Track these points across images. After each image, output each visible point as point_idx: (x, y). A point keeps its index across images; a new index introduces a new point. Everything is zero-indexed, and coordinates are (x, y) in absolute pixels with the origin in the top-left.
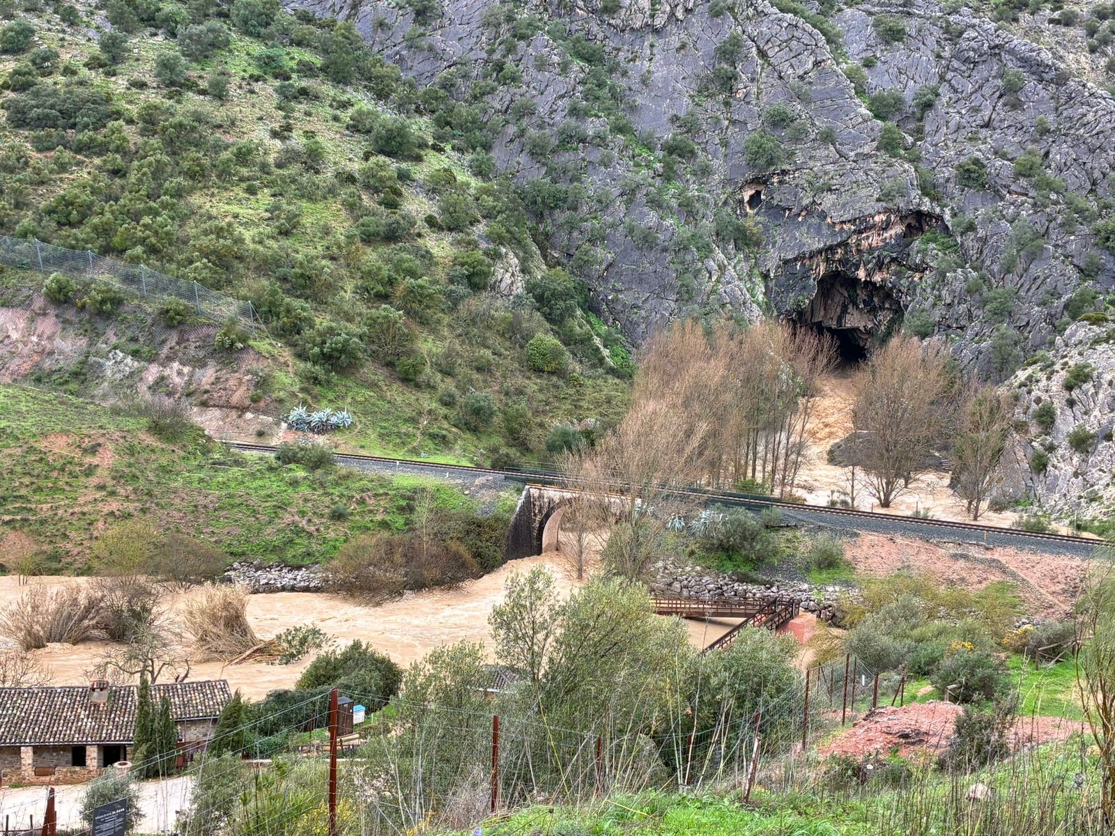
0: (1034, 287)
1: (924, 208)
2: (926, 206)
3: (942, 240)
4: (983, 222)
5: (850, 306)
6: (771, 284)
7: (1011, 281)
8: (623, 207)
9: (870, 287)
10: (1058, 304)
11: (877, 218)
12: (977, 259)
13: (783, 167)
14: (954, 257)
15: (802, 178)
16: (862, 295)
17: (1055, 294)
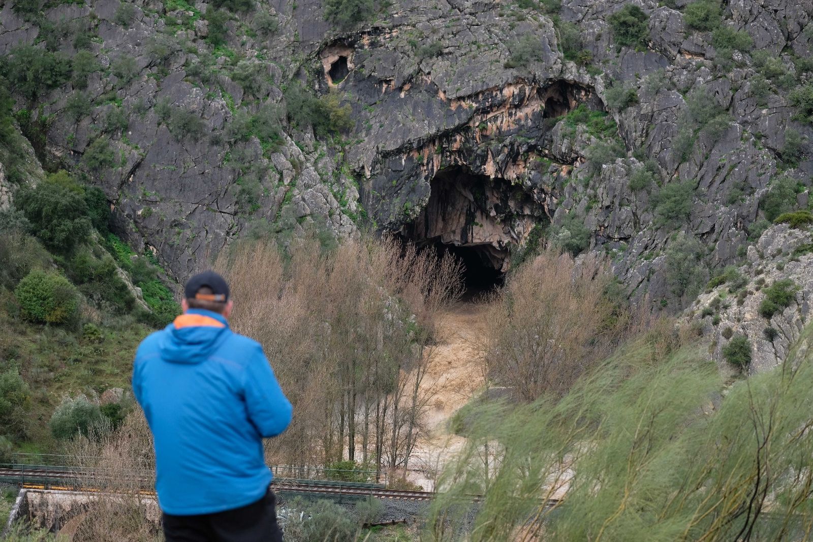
0: (718, 180)
1: (569, 77)
2: (572, 72)
3: (595, 119)
4: (647, 93)
5: (478, 214)
6: (368, 186)
7: (689, 173)
8: (153, 83)
9: (503, 187)
10: (751, 201)
11: (507, 92)
12: (642, 143)
13: (376, 24)
14: (611, 143)
15: (401, 37)
16: (493, 199)
17: (746, 188)
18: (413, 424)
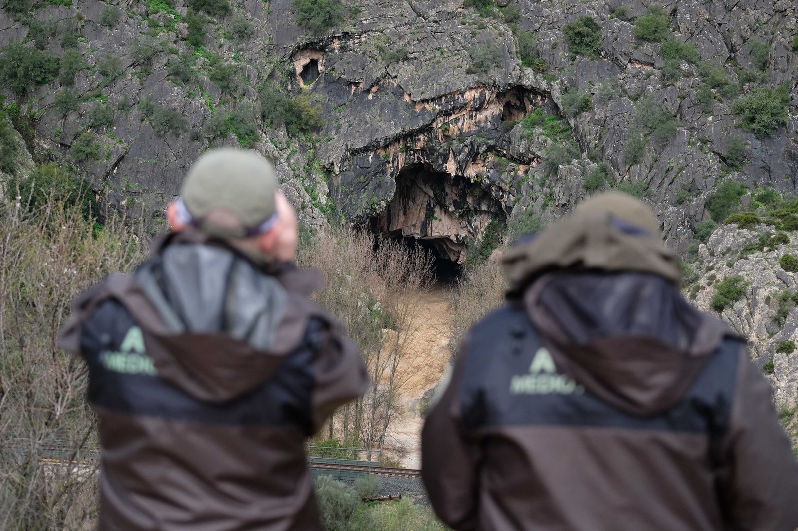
0: (667, 181)
1: (526, 82)
2: (529, 78)
3: (551, 123)
4: (600, 99)
5: (437, 209)
6: (337, 181)
7: (640, 175)
8: (136, 81)
9: (462, 184)
10: (697, 202)
11: (469, 95)
12: (596, 146)
13: (346, 30)
14: (564, 145)
15: (368, 42)
16: (452, 194)
17: (693, 189)
18: (389, 406)
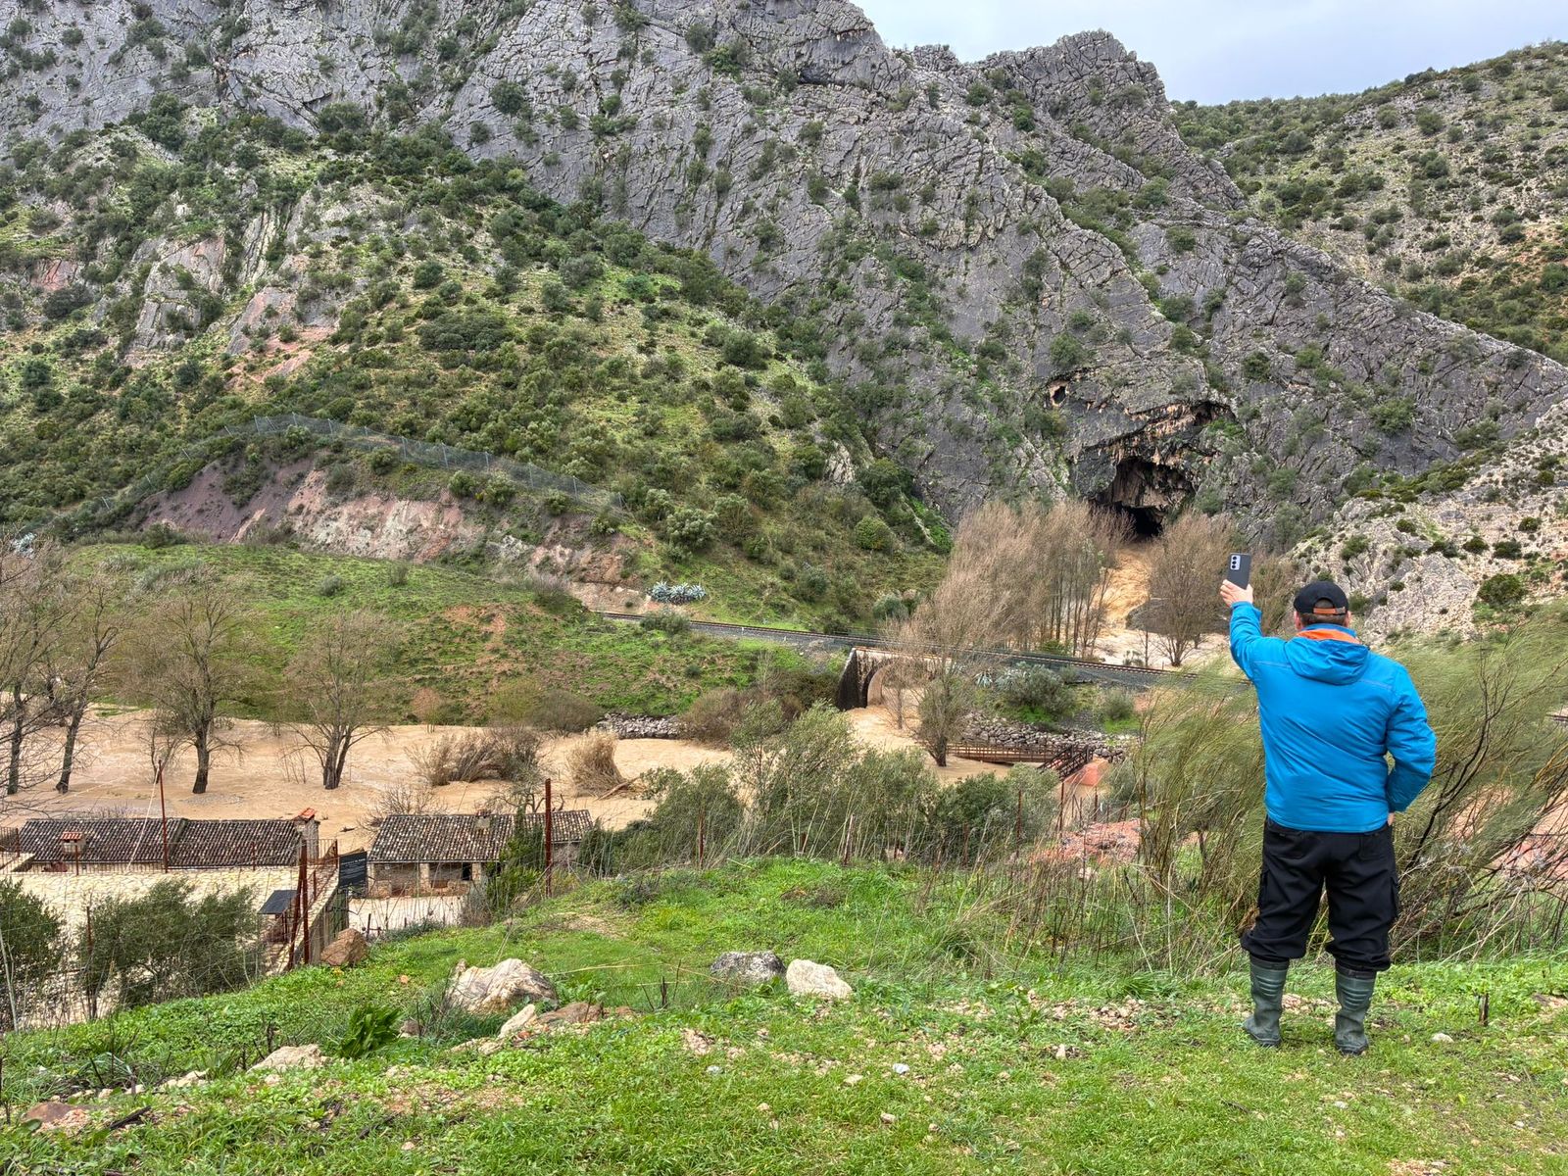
0: (1315, 467)
1: (1212, 399)
2: (1215, 396)
3: (1229, 427)
4: (1267, 410)
5: (1147, 487)
6: (1075, 469)
7: (1294, 462)
8: (942, 404)
9: (1165, 470)
10: (1337, 482)
11: (1169, 409)
12: (1262, 443)
13: (1085, 366)
14: (1240, 442)
15: (1101, 374)
16: (1157, 477)
17: (1334, 473)
18: (1098, 620)
